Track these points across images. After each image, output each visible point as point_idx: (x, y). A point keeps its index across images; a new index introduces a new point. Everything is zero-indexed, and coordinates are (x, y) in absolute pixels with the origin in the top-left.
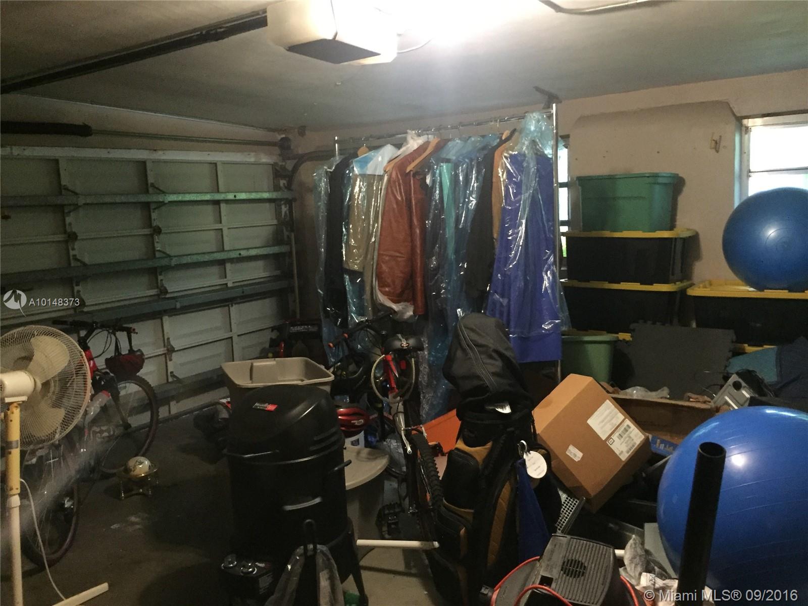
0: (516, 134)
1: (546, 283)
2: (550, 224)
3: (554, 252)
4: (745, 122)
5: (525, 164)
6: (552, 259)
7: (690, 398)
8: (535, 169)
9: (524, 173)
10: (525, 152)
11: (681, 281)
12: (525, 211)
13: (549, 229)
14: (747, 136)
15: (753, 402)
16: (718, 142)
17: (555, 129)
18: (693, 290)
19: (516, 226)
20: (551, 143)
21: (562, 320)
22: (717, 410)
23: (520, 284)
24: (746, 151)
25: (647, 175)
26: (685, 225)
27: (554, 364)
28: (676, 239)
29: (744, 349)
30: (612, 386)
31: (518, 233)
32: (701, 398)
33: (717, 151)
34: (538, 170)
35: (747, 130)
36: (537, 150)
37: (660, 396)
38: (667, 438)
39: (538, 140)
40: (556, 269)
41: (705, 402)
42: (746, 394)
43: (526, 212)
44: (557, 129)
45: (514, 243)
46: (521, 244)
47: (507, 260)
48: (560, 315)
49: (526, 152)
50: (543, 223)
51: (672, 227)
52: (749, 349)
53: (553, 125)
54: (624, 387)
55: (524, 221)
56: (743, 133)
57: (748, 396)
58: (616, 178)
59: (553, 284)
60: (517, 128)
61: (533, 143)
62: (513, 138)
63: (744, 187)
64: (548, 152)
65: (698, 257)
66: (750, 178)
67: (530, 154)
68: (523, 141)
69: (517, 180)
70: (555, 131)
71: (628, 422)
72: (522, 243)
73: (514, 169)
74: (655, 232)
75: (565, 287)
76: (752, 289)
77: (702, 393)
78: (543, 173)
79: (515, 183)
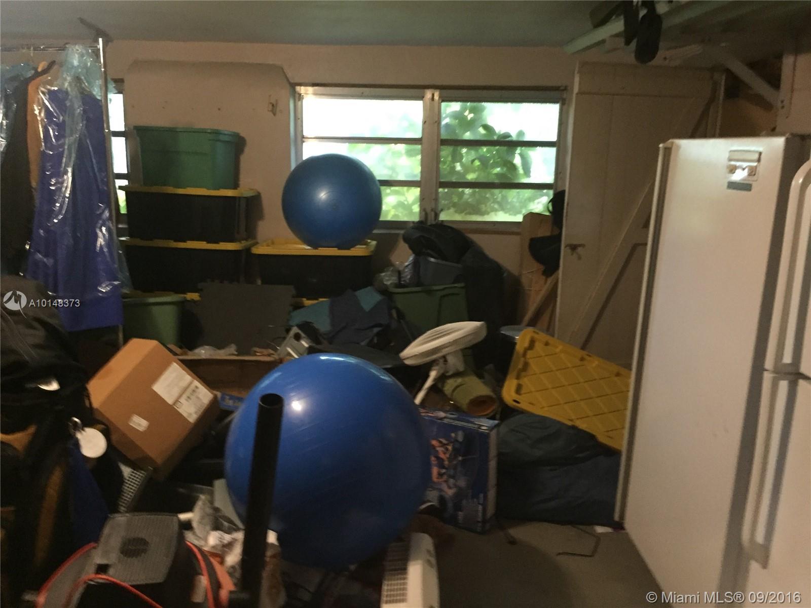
0: (55, 67)
1: (101, 241)
2: (103, 174)
3: (108, 206)
4: (298, 88)
5: (68, 104)
6: (107, 214)
7: (256, 352)
8: (81, 110)
9: (67, 113)
10: (67, 89)
11: (246, 239)
12: (70, 158)
13: (102, 180)
14: (300, 103)
15: (311, 351)
16: (275, 105)
17: (102, 66)
18: (257, 248)
19: (60, 174)
20: (99, 82)
21: (123, 282)
22: (281, 361)
23: (68, 241)
24: (300, 117)
25: (209, 131)
26: (248, 185)
27: (113, 329)
28: (239, 198)
29: (302, 303)
30: (181, 347)
31: (62, 183)
32: (265, 352)
33: (274, 114)
34: (84, 111)
35: (300, 97)
36: (83, 89)
37: (227, 353)
38: (235, 394)
39: (83, 78)
40: (113, 226)
41: (269, 355)
42: (305, 344)
43: (73, 159)
44: (105, 67)
45: (58, 193)
46: (67, 195)
47: (51, 213)
48: (120, 276)
49: (69, 89)
50: (95, 174)
51: (236, 186)
52: (307, 302)
53: (101, 63)
54: (192, 347)
55: (70, 170)
56: (297, 100)
57: (306, 345)
58: (177, 131)
59: (109, 242)
60: (57, 60)
61: (77, 79)
62: (52, 71)
63: (299, 152)
64: (97, 92)
65: (261, 216)
66: (304, 143)
67: (74, 93)
68: (64, 76)
69: (59, 120)
70: (103, 70)
71: (196, 383)
72: (69, 194)
73: (55, 107)
74: (218, 190)
75: (124, 245)
76: (309, 248)
77: (267, 347)
78: (91, 116)
79: (57, 124)
